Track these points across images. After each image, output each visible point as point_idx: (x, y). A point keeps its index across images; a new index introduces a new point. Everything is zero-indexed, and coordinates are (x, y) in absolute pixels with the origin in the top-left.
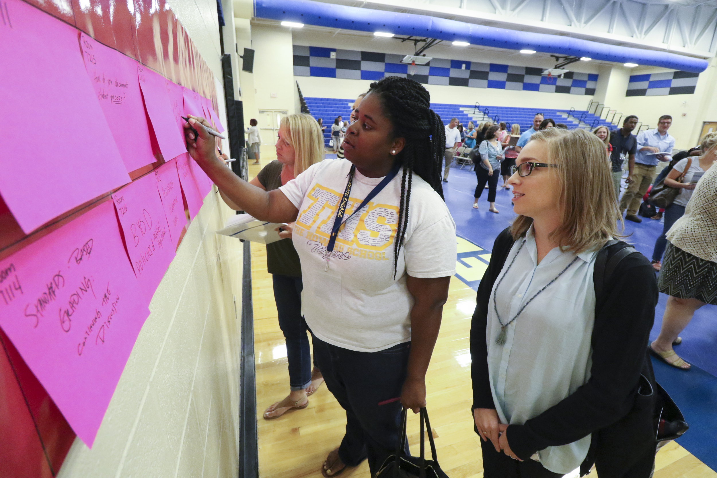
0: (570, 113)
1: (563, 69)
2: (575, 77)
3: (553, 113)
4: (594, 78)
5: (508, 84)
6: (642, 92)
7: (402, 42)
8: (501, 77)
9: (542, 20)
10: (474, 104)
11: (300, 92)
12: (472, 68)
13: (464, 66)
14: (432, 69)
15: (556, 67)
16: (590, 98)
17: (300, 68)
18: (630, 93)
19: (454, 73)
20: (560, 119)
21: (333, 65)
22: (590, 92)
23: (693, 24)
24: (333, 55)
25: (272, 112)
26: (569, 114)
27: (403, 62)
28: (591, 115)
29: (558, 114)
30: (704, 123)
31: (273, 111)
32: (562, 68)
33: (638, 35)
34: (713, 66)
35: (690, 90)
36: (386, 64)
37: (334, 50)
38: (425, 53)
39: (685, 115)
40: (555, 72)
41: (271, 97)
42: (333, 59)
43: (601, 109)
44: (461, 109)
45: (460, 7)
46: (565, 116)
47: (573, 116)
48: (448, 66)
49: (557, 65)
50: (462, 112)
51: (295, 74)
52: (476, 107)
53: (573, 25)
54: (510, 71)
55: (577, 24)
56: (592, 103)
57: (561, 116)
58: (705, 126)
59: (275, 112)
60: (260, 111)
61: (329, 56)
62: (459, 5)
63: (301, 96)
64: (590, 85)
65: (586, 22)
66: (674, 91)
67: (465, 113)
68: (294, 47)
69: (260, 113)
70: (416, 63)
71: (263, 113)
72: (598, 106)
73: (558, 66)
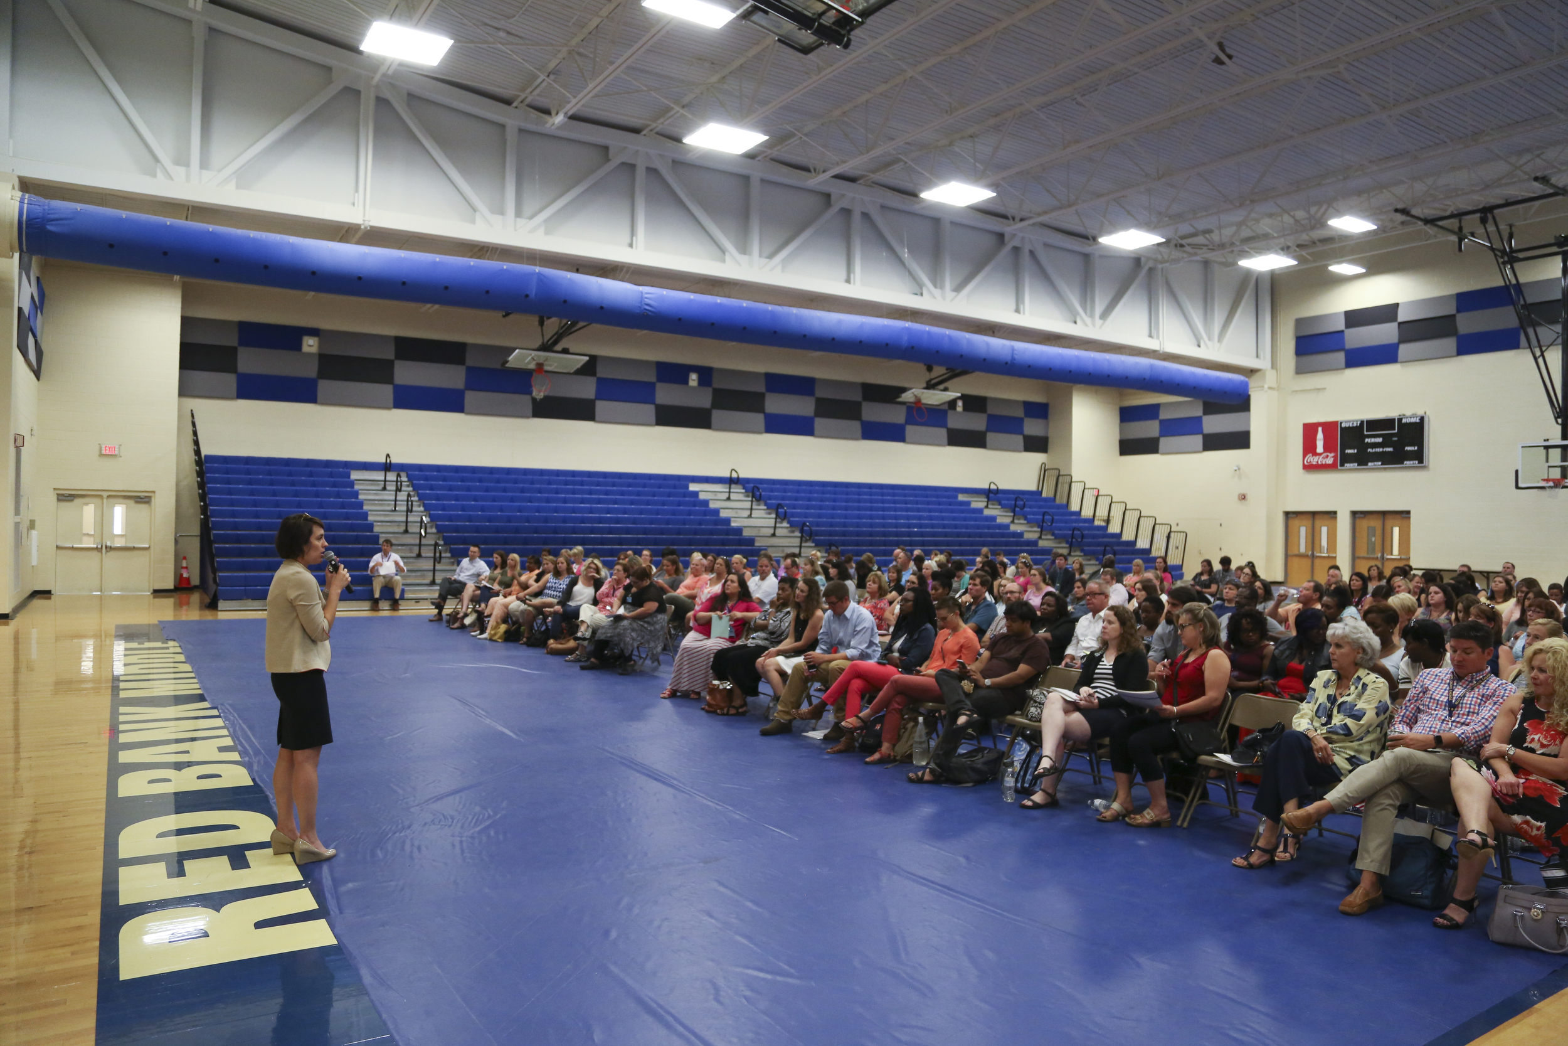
0: (992, 495)
1: (946, 389)
2: (992, 409)
3: (948, 497)
4: (1039, 411)
5: (819, 423)
6: (1148, 446)
7: (504, 316)
8: (801, 406)
9: (848, 281)
10: (727, 475)
11: (196, 443)
12: (717, 384)
13: (693, 379)
14: (601, 382)
15: (930, 386)
16: (1037, 458)
17: (200, 377)
18: (1128, 447)
19: (667, 395)
20: (962, 512)
21: (311, 371)
22: (1037, 444)
23: (1207, 300)
24: (310, 345)
25: (101, 497)
26: (989, 499)
27: (507, 365)
28: (1046, 500)
29: (961, 497)
30: (1287, 514)
31: (105, 494)
32: (942, 387)
33: (1088, 320)
34: (1270, 388)
35: (1240, 440)
36: (470, 370)
37: (314, 332)
38: (566, 346)
39: (1243, 497)
40: (935, 398)
41: (101, 455)
42: (310, 354)
43: (1067, 486)
44: (693, 487)
45: (631, 245)
46: (978, 503)
47: (1000, 504)
48: (650, 377)
49: (931, 380)
50: (696, 494)
51: (184, 391)
52: (731, 481)
53: (925, 292)
54: (820, 393)
55: (937, 292)
56: (1044, 471)
57: (968, 503)
58: (1291, 522)
59: (108, 497)
60: (58, 494)
61: (298, 347)
62: (628, 241)
63: (198, 452)
64: (1033, 427)
65: (958, 289)
66: (1214, 443)
67: (702, 496)
68: (186, 323)
69: (59, 500)
70: (546, 368)
71: (72, 500)
72: (1060, 478)
73: (933, 382)
